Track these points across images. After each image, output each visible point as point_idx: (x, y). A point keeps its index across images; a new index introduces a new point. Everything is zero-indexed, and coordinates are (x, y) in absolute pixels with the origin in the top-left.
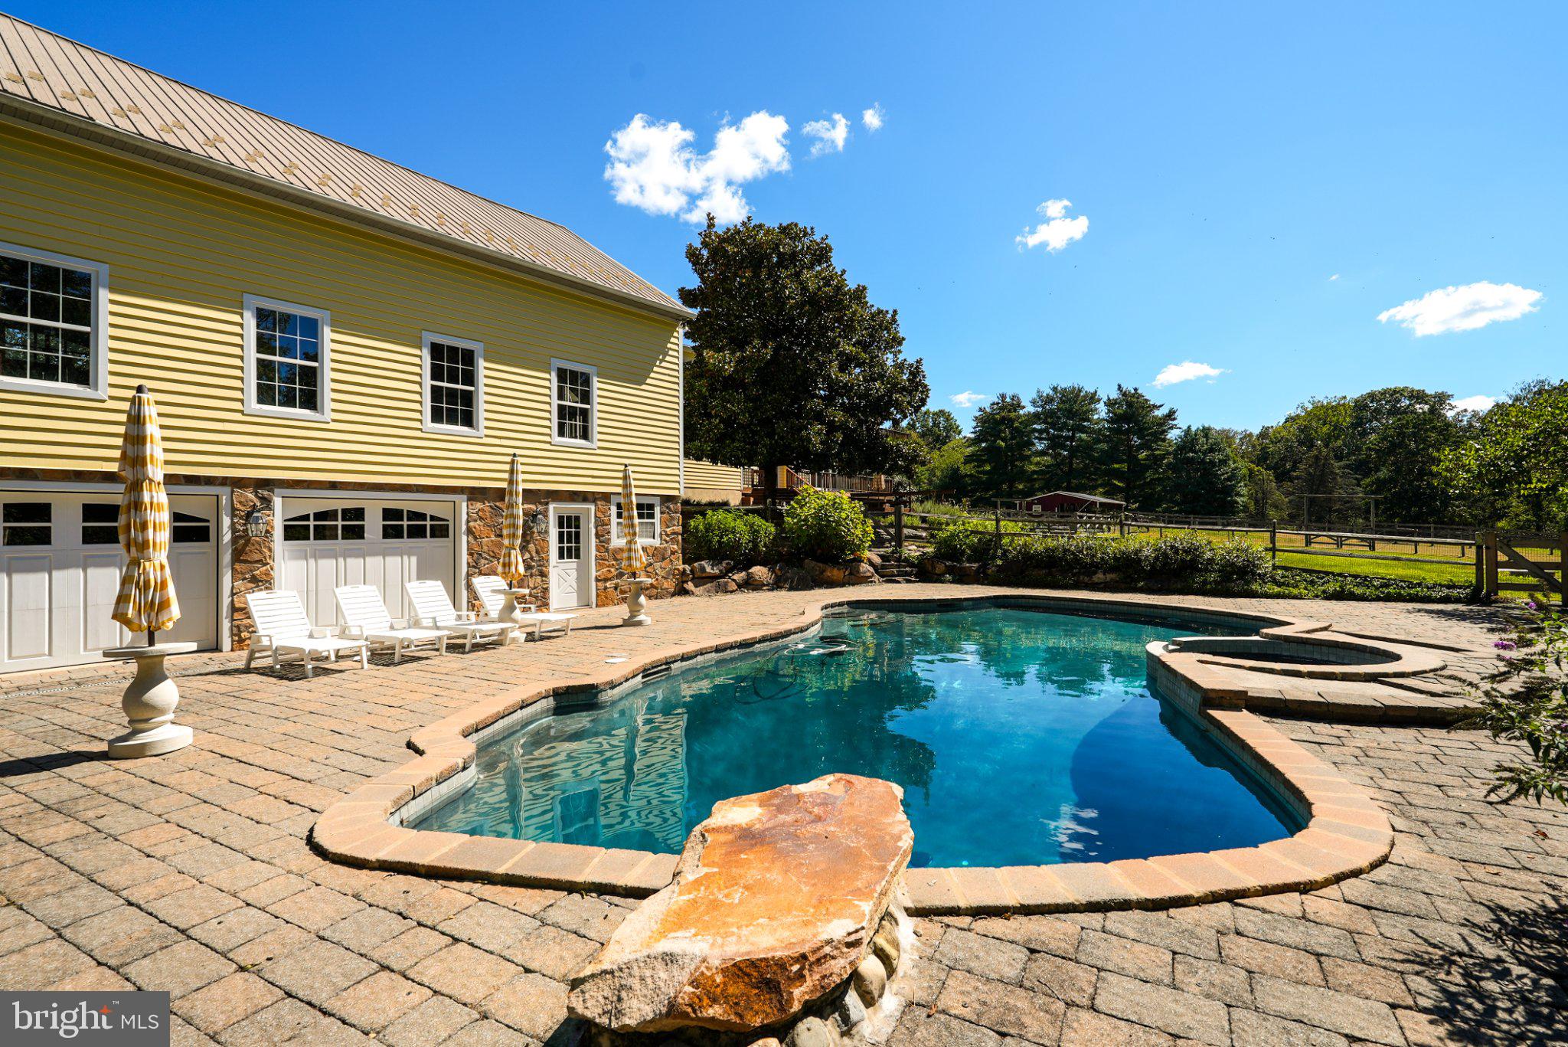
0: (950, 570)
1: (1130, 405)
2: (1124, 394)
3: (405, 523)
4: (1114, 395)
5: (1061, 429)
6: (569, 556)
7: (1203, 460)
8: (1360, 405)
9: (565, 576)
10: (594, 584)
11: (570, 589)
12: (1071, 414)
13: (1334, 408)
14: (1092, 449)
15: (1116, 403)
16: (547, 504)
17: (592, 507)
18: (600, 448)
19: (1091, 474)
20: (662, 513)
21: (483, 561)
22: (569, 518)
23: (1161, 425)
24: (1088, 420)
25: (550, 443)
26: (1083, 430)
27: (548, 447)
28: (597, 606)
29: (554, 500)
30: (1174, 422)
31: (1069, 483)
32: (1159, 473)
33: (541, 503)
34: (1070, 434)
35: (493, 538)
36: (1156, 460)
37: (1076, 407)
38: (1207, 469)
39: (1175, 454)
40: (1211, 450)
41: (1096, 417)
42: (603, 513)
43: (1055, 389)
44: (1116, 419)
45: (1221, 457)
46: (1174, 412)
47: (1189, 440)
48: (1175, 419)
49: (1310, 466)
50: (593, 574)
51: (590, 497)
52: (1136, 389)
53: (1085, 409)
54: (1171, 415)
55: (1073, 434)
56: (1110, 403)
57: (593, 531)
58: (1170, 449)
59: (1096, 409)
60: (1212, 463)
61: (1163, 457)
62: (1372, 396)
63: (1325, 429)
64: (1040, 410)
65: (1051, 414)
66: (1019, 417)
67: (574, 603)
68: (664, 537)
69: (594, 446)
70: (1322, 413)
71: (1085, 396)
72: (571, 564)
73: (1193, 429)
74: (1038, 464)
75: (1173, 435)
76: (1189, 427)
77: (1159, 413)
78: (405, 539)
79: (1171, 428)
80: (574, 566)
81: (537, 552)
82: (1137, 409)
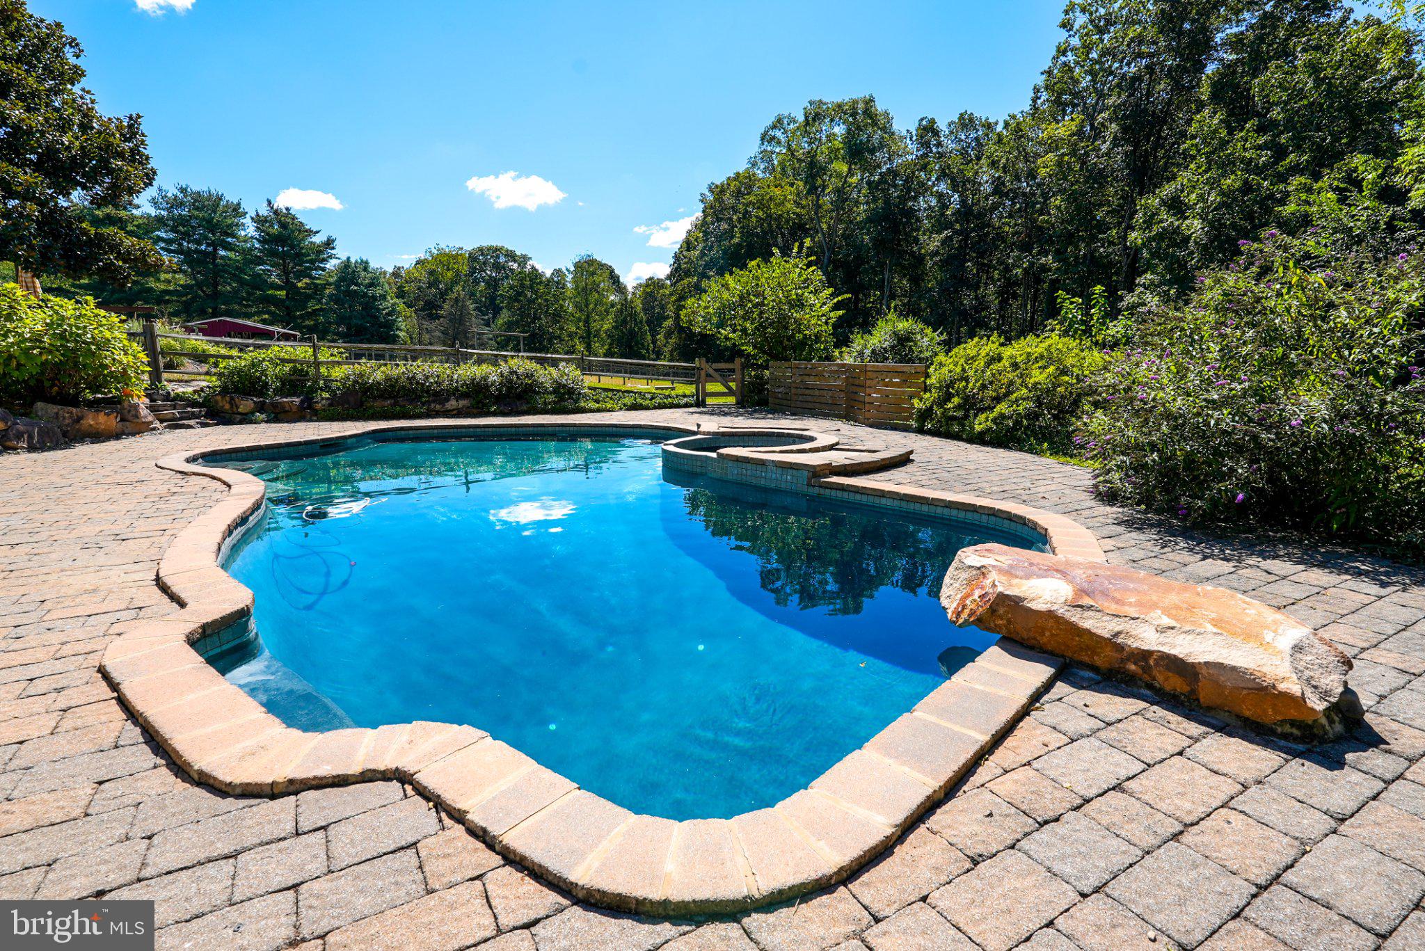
0: (261, 408)
1: (284, 226)
2: (276, 212)
4: (264, 211)
5: (199, 243)
7: (366, 294)
8: (472, 257)
12: (211, 226)
13: (455, 257)
14: (243, 271)
15: (266, 221)
19: (243, 299)
23: (320, 252)
24: (233, 236)
26: (228, 247)
30: (333, 252)
31: (215, 309)
32: (322, 304)
34: (210, 249)
36: (317, 290)
37: (217, 218)
38: (370, 304)
39: (337, 285)
40: (371, 285)
41: (243, 233)
43: (183, 190)
44: (268, 240)
45: (381, 292)
46: (333, 241)
47: (349, 272)
48: (333, 248)
49: (452, 306)
52: (287, 209)
53: (229, 221)
54: (329, 243)
55: (215, 250)
56: (259, 220)
58: (331, 280)
59: (243, 224)
60: (374, 298)
61: (324, 287)
62: (481, 250)
63: (449, 274)
64: (164, 213)
65: (182, 221)
66: (133, 218)
70: (445, 260)
71: (227, 206)
73: (353, 260)
74: (168, 282)
75: (331, 264)
76: (348, 258)
77: (318, 239)
79: (330, 257)
82: (293, 231)
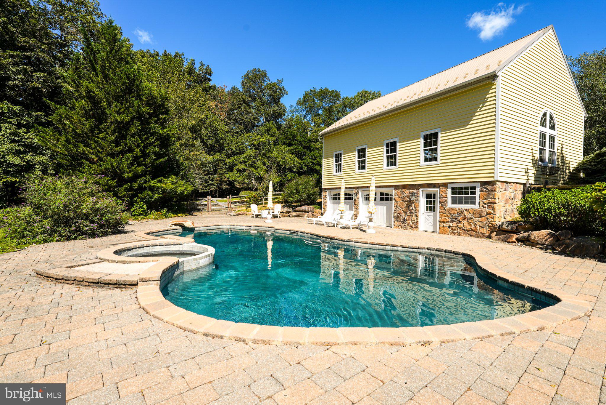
3: (384, 196)
6: (431, 210)
9: (429, 219)
10: (438, 223)
11: (430, 224)
16: (419, 189)
17: (438, 190)
18: (441, 163)
20: (480, 191)
21: (398, 209)
22: (431, 194)
25: (419, 166)
27: (419, 167)
28: (439, 233)
29: (421, 188)
33: (416, 189)
35: (401, 202)
42: (444, 192)
50: (438, 219)
51: (437, 185)
57: (439, 200)
67: (432, 230)
68: (482, 204)
69: (438, 163)
72: (431, 214)
78: (384, 201)
80: (432, 214)
81: (415, 207)
